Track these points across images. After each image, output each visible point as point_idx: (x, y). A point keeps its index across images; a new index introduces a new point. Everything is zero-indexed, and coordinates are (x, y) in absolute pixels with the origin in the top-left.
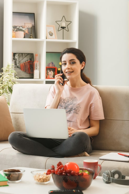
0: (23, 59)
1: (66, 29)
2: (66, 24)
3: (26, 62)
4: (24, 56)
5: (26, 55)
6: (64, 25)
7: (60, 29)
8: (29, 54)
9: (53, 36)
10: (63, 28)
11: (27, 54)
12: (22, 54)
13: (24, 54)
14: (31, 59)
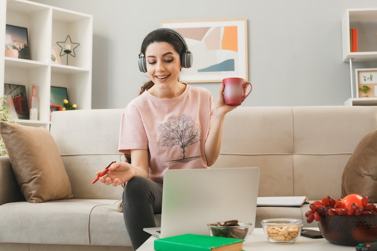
0: (11, 92)
1: (72, 53)
2: (71, 46)
3: (16, 97)
4: (12, 89)
5: (15, 87)
6: (68, 47)
7: (63, 53)
8: (18, 86)
9: (56, 61)
10: (67, 52)
11: (16, 85)
12: (10, 85)
13: (12, 86)
14: (22, 94)
